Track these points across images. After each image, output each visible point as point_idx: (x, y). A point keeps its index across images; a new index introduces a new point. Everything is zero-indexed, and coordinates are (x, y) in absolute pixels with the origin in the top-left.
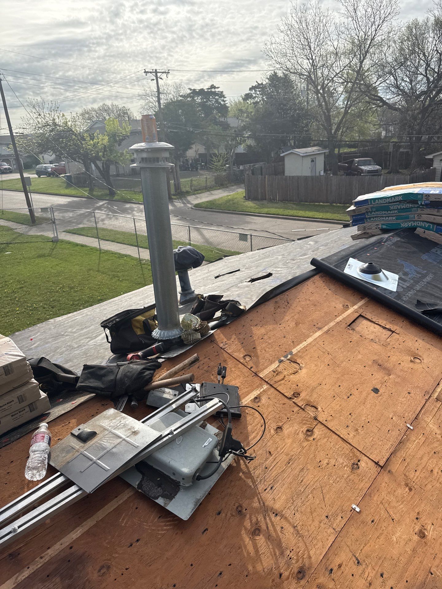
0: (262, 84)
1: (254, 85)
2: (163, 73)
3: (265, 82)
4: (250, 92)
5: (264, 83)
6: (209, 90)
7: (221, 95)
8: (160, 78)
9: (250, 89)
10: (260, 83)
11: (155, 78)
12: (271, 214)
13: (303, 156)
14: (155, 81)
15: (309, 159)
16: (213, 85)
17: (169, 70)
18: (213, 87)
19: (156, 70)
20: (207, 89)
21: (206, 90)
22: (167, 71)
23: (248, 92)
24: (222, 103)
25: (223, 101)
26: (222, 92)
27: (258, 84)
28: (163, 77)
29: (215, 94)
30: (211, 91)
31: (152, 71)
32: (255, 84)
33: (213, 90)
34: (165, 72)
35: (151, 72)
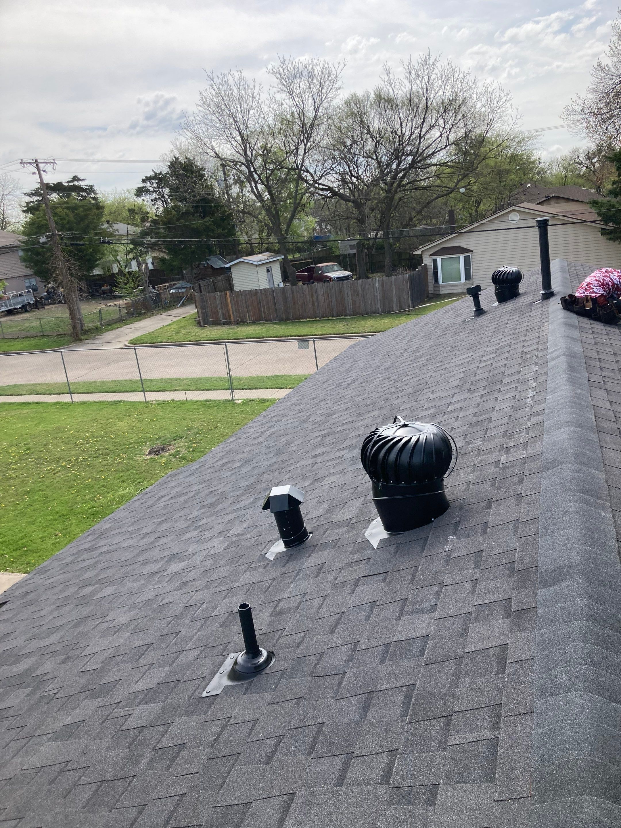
0: (160, 174)
1: (149, 176)
2: (47, 163)
3: (165, 170)
4: (143, 185)
5: (163, 173)
6: (71, 184)
7: (91, 189)
8: (44, 171)
9: (144, 181)
10: (158, 172)
11: (36, 171)
12: (254, 338)
13: (257, 266)
14: (37, 174)
15: (264, 269)
16: (76, 176)
17: (54, 160)
18: (75, 179)
19: (36, 160)
20: (68, 182)
21: (66, 184)
22: (52, 161)
23: (141, 185)
24: (93, 202)
25: (94, 198)
26: (92, 187)
27: (156, 173)
28: (49, 168)
29: (79, 189)
30: (74, 185)
31: (31, 161)
32: (150, 174)
33: (76, 183)
34: (50, 163)
35: (30, 163)
